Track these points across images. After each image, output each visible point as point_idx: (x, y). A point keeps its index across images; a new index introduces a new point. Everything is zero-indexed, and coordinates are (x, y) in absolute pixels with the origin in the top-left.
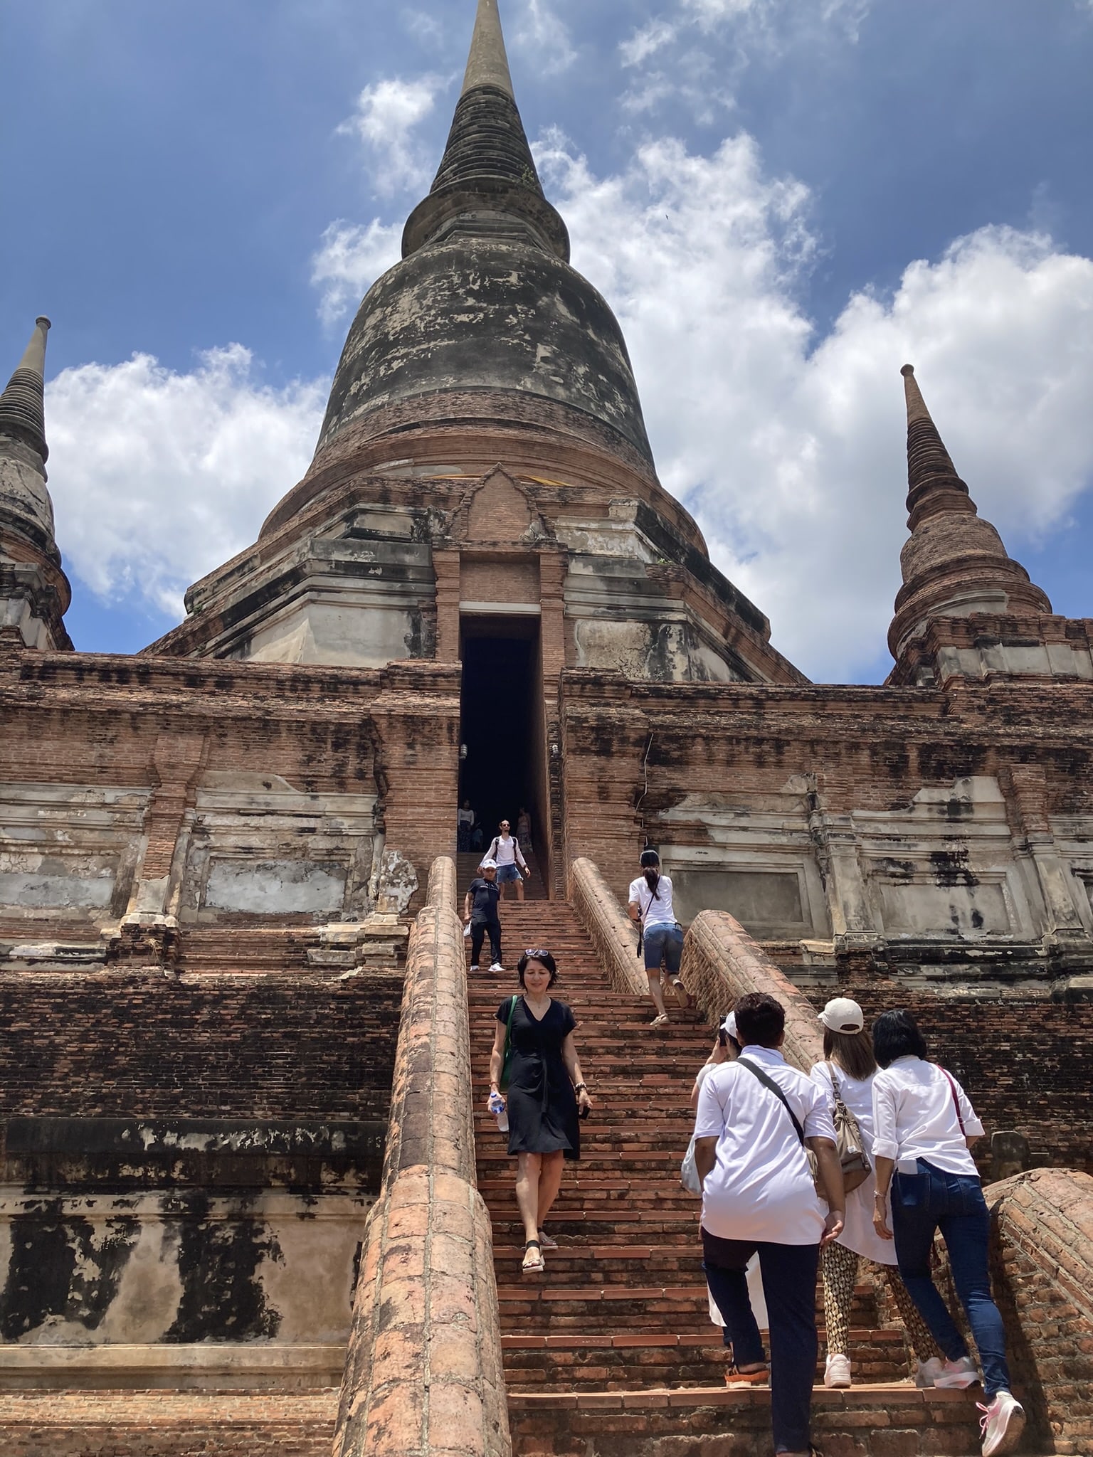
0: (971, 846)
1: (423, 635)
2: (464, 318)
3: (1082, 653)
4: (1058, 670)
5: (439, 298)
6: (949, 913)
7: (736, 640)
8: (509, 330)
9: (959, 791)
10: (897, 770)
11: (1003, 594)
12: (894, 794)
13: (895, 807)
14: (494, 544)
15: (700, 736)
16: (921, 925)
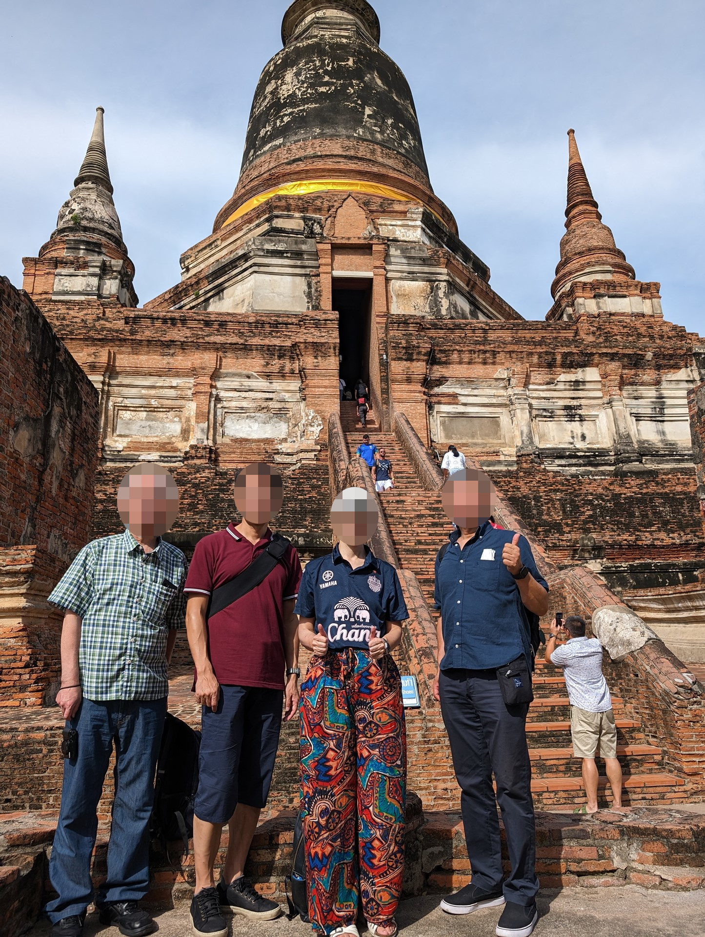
0: (583, 402)
1: (313, 290)
2: (323, 89)
3: (648, 301)
4: (635, 311)
5: (308, 75)
6: (570, 434)
7: (473, 287)
8: (349, 97)
9: (579, 374)
10: (551, 365)
11: (611, 269)
12: (547, 378)
13: (548, 383)
14: (349, 239)
15: (456, 350)
16: (556, 441)
